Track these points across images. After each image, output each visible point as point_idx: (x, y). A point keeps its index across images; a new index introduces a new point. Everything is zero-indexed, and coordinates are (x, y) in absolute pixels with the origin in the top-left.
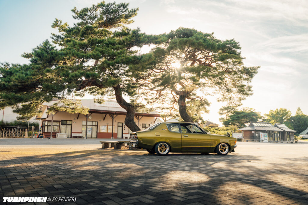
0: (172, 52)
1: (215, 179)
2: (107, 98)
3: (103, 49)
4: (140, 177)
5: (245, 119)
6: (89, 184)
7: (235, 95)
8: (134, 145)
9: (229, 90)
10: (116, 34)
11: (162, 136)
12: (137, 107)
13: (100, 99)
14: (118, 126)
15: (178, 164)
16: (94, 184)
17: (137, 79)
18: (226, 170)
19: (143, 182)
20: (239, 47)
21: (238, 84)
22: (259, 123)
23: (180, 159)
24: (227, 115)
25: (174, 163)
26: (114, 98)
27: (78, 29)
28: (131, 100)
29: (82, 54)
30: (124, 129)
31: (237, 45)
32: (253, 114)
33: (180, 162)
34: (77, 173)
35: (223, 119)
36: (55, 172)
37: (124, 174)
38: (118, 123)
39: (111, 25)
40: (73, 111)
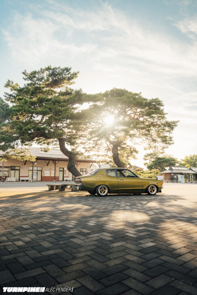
0: (107, 108)
1: (154, 217)
2: (52, 147)
3: (50, 106)
4: (92, 217)
5: (166, 164)
6: (51, 224)
7: (160, 144)
8: (78, 188)
9: (154, 141)
10: (61, 93)
11: (102, 180)
12: (76, 154)
13: (46, 148)
14: (60, 171)
15: (118, 203)
16: (55, 223)
17: (77, 131)
18: (160, 209)
19: (96, 221)
20: (163, 104)
21: (162, 135)
22: (177, 167)
23: (118, 199)
24: (150, 161)
25: (114, 203)
26: (58, 147)
27: (28, 89)
28: (71, 149)
29: (33, 111)
30: (64, 173)
31: (161, 102)
32: (172, 159)
33: (119, 202)
34: (37, 214)
35: (147, 163)
36: (18, 213)
37: (77, 214)
38: (60, 168)
39: (56, 86)
40: (22, 159)
